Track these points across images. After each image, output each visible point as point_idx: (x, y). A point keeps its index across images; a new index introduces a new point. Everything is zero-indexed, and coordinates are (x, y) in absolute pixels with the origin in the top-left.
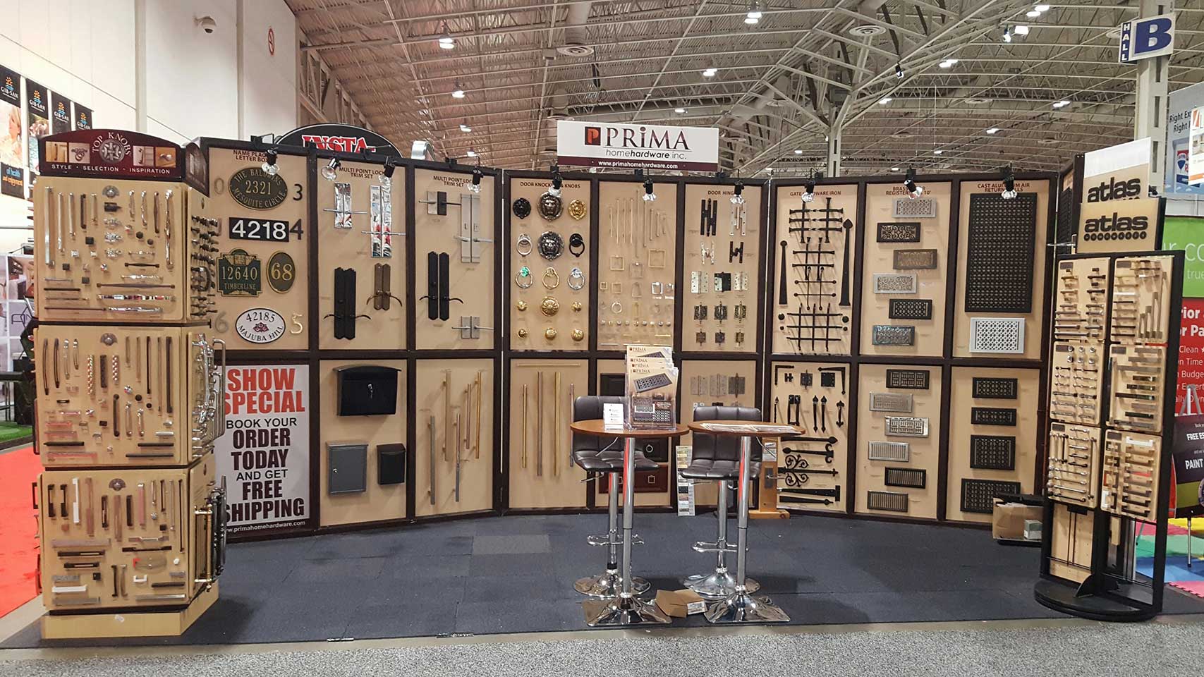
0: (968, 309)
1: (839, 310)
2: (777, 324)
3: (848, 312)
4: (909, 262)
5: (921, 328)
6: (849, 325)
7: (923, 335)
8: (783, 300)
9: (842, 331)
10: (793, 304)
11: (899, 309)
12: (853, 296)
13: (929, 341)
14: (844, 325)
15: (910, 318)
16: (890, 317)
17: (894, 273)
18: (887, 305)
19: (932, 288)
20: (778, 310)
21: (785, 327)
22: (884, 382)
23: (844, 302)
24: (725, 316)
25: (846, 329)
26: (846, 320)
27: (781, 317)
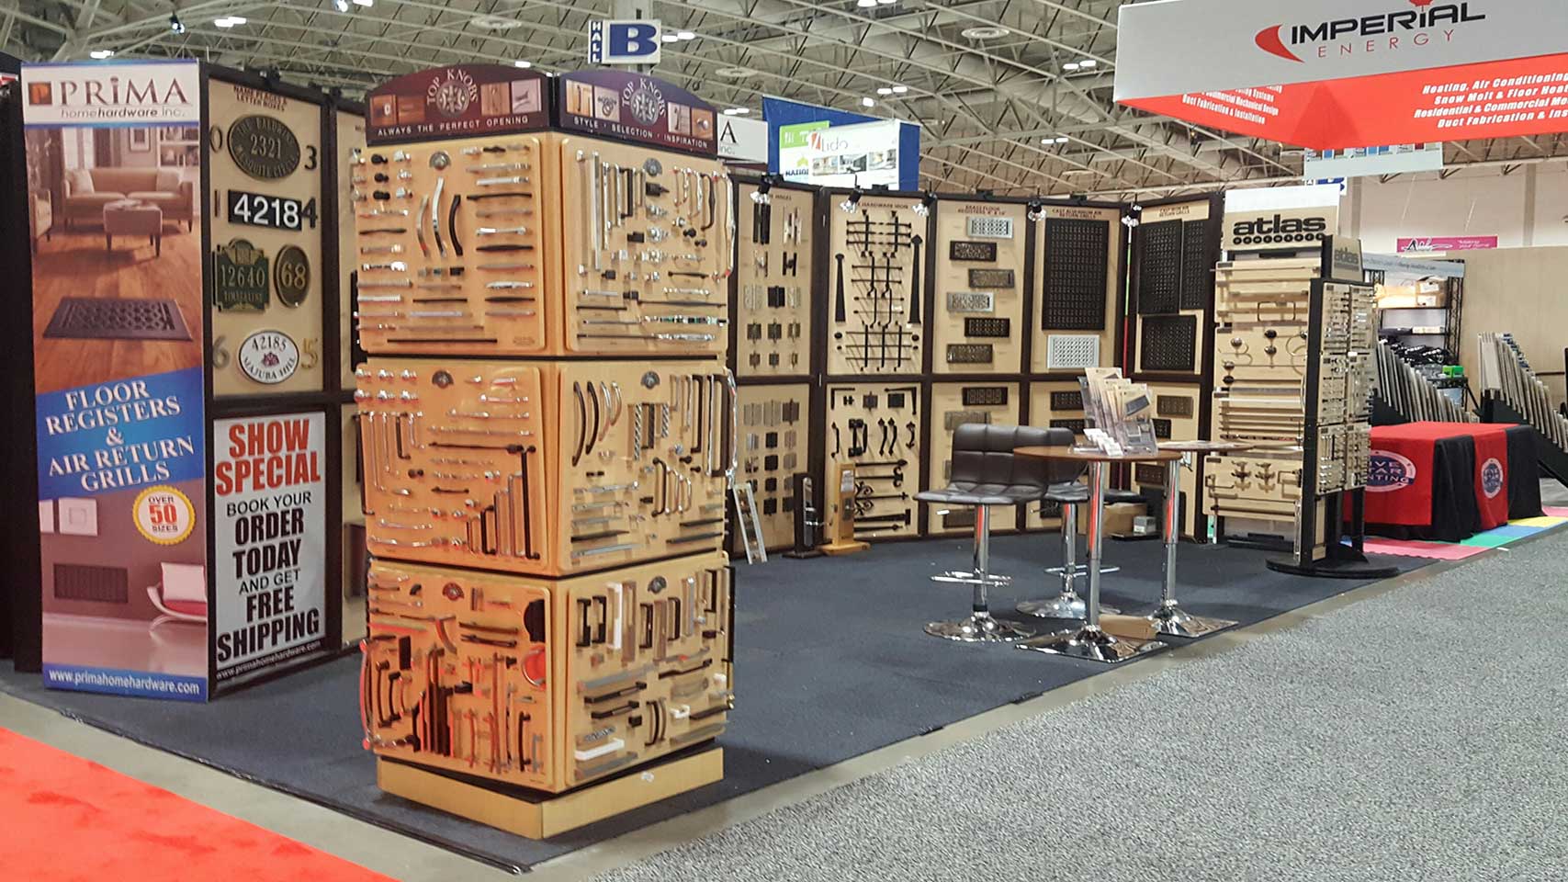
0: (1045, 327)
1: (909, 327)
2: (833, 343)
3: (919, 331)
4: (984, 280)
5: (998, 346)
6: (920, 344)
7: (1001, 353)
8: (841, 317)
9: (911, 350)
10: (852, 322)
11: (973, 327)
12: (924, 312)
13: (1006, 358)
14: (914, 344)
15: (987, 336)
16: (967, 334)
17: (969, 291)
18: (962, 324)
19: (1008, 307)
20: (834, 327)
21: (844, 348)
22: (961, 402)
23: (914, 319)
24: (779, 335)
25: (916, 348)
26: (916, 338)
27: (838, 336)
